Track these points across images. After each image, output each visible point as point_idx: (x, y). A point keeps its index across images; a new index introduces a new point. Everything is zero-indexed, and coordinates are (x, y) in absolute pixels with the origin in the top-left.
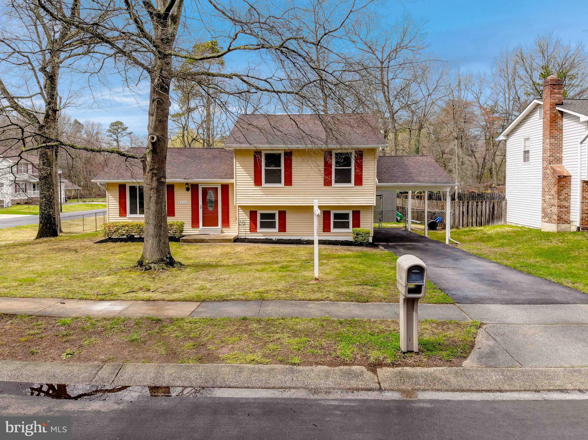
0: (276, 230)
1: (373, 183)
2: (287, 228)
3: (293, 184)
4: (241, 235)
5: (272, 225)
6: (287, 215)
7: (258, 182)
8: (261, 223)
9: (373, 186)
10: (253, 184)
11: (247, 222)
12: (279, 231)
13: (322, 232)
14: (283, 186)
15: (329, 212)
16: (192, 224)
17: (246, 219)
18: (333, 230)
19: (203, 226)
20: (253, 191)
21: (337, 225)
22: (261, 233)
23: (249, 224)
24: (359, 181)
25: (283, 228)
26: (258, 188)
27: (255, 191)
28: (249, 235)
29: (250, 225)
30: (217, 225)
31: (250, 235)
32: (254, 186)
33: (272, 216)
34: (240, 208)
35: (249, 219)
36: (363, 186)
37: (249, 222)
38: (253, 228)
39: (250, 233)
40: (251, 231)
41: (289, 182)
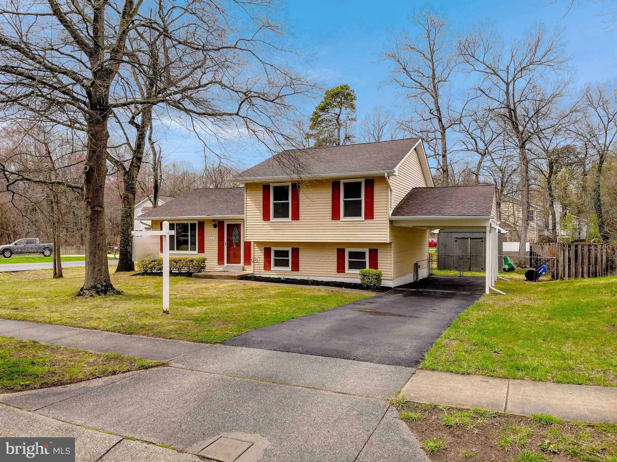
0: (289, 269)
1: (386, 216)
2: (300, 267)
3: (300, 218)
4: (257, 273)
5: (285, 264)
6: (300, 253)
7: (266, 217)
8: (276, 261)
9: (385, 219)
10: (262, 219)
11: (261, 259)
12: (292, 271)
13: (336, 273)
14: (291, 220)
15: (343, 250)
16: (219, 261)
17: (260, 257)
18: (347, 270)
19: (228, 263)
20: (262, 226)
21: (352, 266)
22: (276, 272)
23: (263, 261)
24: (370, 215)
25: (296, 267)
26: (266, 223)
27: (264, 226)
28: (263, 273)
29: (265, 263)
30: (240, 263)
31: (265, 273)
32: (263, 221)
33: (286, 253)
34: (255, 245)
35: (263, 257)
36: (374, 219)
37: (263, 259)
38: (267, 266)
39: (264, 271)
40: (265, 269)
41: (296, 216)
